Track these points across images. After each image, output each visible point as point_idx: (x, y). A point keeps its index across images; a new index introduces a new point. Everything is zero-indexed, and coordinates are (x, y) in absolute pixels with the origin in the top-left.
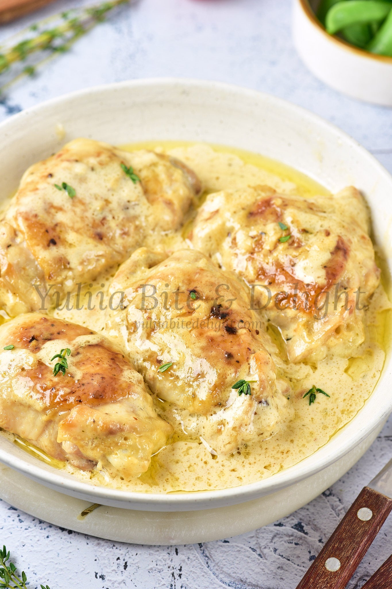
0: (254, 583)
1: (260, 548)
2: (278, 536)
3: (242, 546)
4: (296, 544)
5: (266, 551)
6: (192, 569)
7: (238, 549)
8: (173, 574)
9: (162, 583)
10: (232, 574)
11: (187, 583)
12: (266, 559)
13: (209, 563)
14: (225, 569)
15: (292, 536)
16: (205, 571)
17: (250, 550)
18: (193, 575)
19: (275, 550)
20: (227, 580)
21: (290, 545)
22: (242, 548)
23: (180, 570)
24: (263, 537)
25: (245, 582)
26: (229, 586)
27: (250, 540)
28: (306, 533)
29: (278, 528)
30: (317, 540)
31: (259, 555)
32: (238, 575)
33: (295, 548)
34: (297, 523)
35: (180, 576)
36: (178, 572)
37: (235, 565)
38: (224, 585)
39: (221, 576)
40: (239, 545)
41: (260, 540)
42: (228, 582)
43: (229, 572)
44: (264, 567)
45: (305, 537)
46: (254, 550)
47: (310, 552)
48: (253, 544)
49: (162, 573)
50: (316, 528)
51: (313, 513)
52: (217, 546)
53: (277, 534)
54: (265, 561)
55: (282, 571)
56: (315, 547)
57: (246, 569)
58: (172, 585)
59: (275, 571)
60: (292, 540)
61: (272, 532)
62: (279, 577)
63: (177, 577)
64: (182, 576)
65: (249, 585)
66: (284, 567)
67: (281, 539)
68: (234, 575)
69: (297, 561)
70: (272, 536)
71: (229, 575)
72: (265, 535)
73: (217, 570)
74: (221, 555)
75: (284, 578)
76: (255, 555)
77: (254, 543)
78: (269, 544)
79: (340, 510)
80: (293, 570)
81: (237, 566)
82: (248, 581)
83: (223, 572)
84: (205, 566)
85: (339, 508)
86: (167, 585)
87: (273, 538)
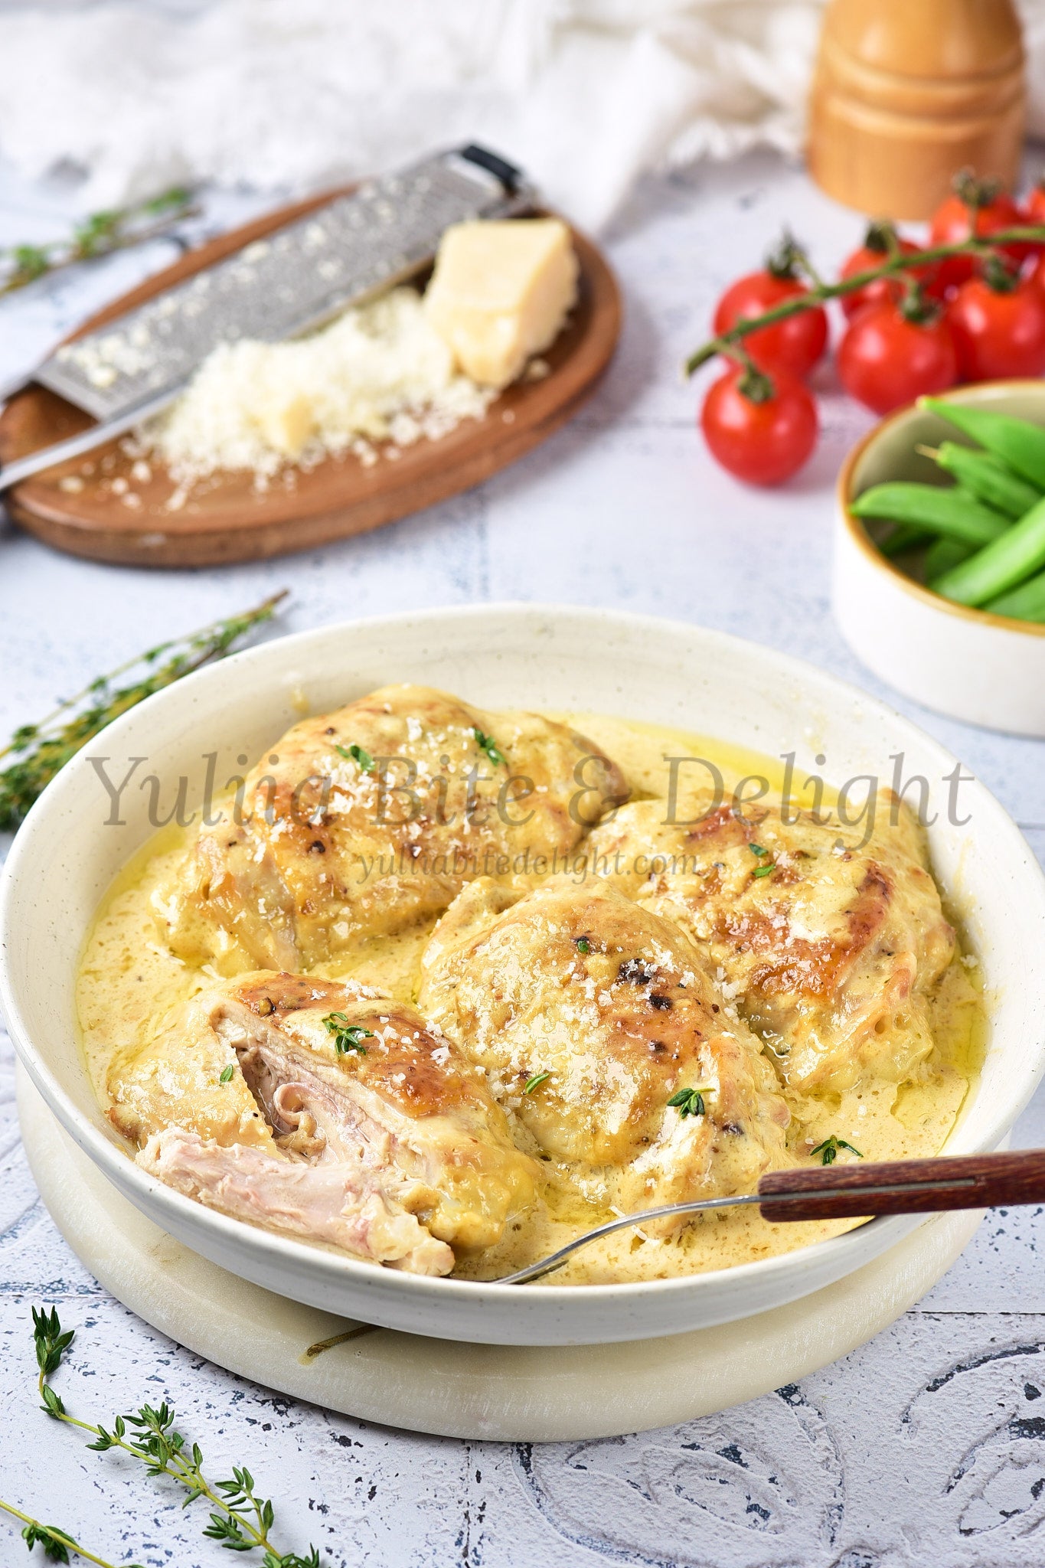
0: (629, 1542)
1: (649, 1483)
2: (686, 1465)
3: (613, 1477)
4: (722, 1482)
5: (659, 1489)
6: (505, 1508)
7: (605, 1481)
8: (466, 1515)
9: (443, 1528)
10: (587, 1524)
11: (494, 1531)
12: (659, 1503)
13: (543, 1500)
14: (573, 1514)
15: (716, 1467)
16: (532, 1513)
17: (628, 1484)
18: (507, 1519)
19: (679, 1489)
20: (576, 1534)
21: (710, 1483)
22: (612, 1480)
23: (482, 1508)
24: (657, 1465)
25: (612, 1539)
26: (578, 1542)
27: (628, 1468)
28: (745, 1465)
29: (689, 1451)
30: (766, 1478)
31: (646, 1495)
32: (598, 1526)
33: (719, 1488)
34: (728, 1446)
35: (481, 1518)
36: (478, 1512)
37: (595, 1508)
38: (568, 1541)
39: (563, 1525)
40: (607, 1475)
41: (648, 1470)
42: (576, 1535)
43: (580, 1520)
44: (652, 1517)
45: (741, 1472)
46: (636, 1486)
47: (749, 1498)
48: (635, 1474)
49: (443, 1511)
50: (765, 1458)
51: (763, 1432)
52: (560, 1473)
53: (686, 1462)
54: (656, 1506)
55: (690, 1526)
56: (760, 1489)
57: (616, 1516)
58: (462, 1533)
59: (673, 1525)
60: (715, 1474)
61: (675, 1457)
62: (682, 1536)
63: (474, 1519)
64: (484, 1519)
65: (618, 1545)
66: (694, 1519)
67: (692, 1472)
68: (590, 1525)
69: (721, 1511)
70: (674, 1464)
71: (581, 1525)
72: (660, 1462)
73: (557, 1514)
74: (568, 1488)
75: (691, 1537)
76: (637, 1495)
77: (637, 1474)
78: (668, 1479)
79: (817, 1431)
80: (711, 1526)
81: (598, 1510)
82: (617, 1537)
83: (568, 1519)
84: (534, 1505)
85: (817, 1427)
86: (452, 1531)
87: (676, 1468)
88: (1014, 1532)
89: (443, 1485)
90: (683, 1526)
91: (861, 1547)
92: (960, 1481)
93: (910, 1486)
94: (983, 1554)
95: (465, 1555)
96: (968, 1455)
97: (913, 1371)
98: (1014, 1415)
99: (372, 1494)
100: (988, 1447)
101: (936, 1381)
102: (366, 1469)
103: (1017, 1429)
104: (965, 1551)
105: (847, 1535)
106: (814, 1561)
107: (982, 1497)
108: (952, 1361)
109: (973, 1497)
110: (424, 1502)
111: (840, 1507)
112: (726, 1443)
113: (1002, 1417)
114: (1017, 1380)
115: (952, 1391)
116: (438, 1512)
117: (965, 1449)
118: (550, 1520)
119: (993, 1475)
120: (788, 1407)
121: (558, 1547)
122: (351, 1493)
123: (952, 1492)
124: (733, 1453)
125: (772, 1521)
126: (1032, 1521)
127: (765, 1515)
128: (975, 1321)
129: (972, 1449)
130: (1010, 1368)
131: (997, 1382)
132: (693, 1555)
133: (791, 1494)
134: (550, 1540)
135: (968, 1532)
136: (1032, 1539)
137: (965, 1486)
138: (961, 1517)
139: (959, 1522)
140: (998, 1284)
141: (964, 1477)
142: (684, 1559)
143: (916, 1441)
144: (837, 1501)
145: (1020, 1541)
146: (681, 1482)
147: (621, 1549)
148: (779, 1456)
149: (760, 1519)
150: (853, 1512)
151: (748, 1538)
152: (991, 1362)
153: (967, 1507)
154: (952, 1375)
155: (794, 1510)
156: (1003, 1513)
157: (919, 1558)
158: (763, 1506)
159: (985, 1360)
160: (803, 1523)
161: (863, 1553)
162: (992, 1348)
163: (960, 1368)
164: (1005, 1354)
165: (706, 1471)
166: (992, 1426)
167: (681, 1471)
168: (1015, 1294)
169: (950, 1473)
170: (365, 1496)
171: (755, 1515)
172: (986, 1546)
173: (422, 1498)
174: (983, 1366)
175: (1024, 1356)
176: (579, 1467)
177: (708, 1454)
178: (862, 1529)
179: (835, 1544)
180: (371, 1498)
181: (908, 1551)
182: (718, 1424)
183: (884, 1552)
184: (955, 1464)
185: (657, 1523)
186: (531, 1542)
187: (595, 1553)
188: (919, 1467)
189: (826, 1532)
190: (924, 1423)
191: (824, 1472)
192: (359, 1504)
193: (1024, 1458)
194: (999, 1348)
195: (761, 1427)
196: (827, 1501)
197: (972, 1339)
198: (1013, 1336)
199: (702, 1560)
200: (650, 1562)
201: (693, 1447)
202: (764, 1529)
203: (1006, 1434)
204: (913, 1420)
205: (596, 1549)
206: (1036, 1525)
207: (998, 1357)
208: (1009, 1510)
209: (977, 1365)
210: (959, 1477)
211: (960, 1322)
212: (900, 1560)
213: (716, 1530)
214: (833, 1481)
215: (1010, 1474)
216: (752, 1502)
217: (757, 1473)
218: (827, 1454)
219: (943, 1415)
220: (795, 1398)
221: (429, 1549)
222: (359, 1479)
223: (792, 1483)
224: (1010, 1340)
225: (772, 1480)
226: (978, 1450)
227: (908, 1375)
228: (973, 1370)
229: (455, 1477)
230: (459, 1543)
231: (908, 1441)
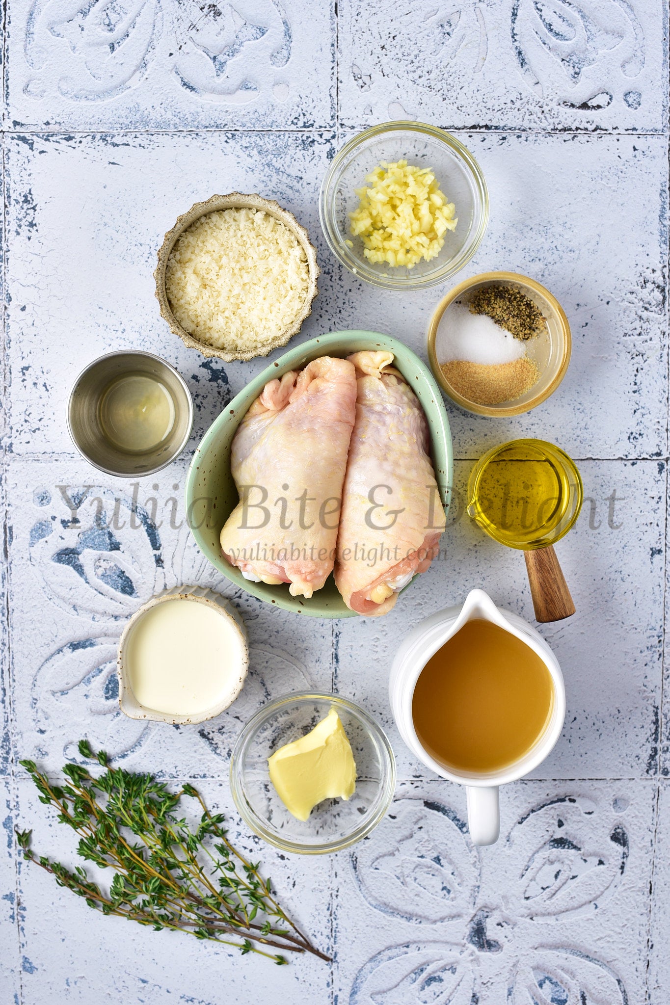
88: (545, 897)
89: (322, 879)
90: (417, 898)
91: (485, 907)
92: (527, 872)
93: (507, 875)
94: (532, 909)
95: (331, 915)
96: (531, 859)
97: (513, 813)
98: (552, 836)
99: (294, 885)
100: (540, 854)
101: (522, 818)
102: (291, 872)
103: (552, 844)
104: (525, 908)
105: (480, 902)
106: (466, 914)
107: (535, 880)
108: (530, 807)
109: (531, 880)
110: (314, 889)
111: (478, 887)
112: (435, 855)
113: (547, 838)
114: (555, 817)
115: (529, 823)
116: (320, 894)
117: (530, 855)
118: (364, 896)
119: (540, 869)
120: (461, 834)
121: (367, 910)
122: (285, 885)
123: (524, 877)
124: (437, 860)
125: (452, 895)
126: (553, 892)
127: (449, 892)
128: (542, 784)
129: (533, 855)
130: (553, 811)
131: (547, 818)
132: (420, 913)
133: (459, 881)
134: (364, 907)
135: (527, 898)
136: (552, 901)
137: (529, 874)
138: (526, 891)
139: (525, 893)
140: (553, 763)
141: (529, 870)
142: (416, 915)
143: (511, 851)
144: (477, 884)
145: (548, 902)
146: (417, 875)
147: (392, 911)
148: (456, 861)
149: (447, 894)
150: (484, 890)
151: (441, 904)
152: (546, 807)
153: (528, 886)
154: (529, 815)
155: (460, 889)
156: (543, 888)
157: (507, 912)
158: (448, 887)
159: (543, 806)
160: (463, 896)
161: (486, 910)
162: (547, 800)
163: (533, 811)
164: (552, 802)
165: (426, 869)
166: (543, 842)
167: (417, 870)
168: (560, 769)
169: (523, 868)
170: (291, 886)
171: (445, 892)
172: (534, 905)
173: (313, 887)
174: (543, 809)
175: (559, 803)
176: (376, 869)
177: (428, 861)
178: (486, 898)
179: (475, 906)
180: (294, 886)
181: (503, 908)
182: (432, 844)
183: (494, 909)
184: (526, 863)
185: (406, 897)
186: (357, 908)
187: (382, 913)
188: (512, 865)
189: (472, 900)
190: (516, 842)
191: (473, 869)
192: (289, 890)
193: (554, 859)
194: (550, 799)
195: (450, 845)
196: (473, 884)
197: (539, 795)
198: (556, 792)
199: (423, 915)
200: (403, 917)
201: (422, 857)
202: (447, 899)
203: (547, 846)
204: (511, 840)
205: (382, 911)
206: (554, 894)
207: (549, 804)
208: (545, 887)
209: (540, 809)
210: (527, 870)
211: (535, 785)
212: (499, 913)
213: (429, 900)
214: (476, 873)
215: (547, 867)
216: (444, 885)
217: (447, 870)
218: (475, 859)
219: (524, 837)
220: (464, 829)
221: (317, 913)
222: (289, 878)
223: (460, 875)
224: (554, 795)
225: (453, 874)
226: (536, 855)
227: (511, 815)
228: (539, 812)
229: (326, 876)
230: (328, 909)
231: (508, 852)
